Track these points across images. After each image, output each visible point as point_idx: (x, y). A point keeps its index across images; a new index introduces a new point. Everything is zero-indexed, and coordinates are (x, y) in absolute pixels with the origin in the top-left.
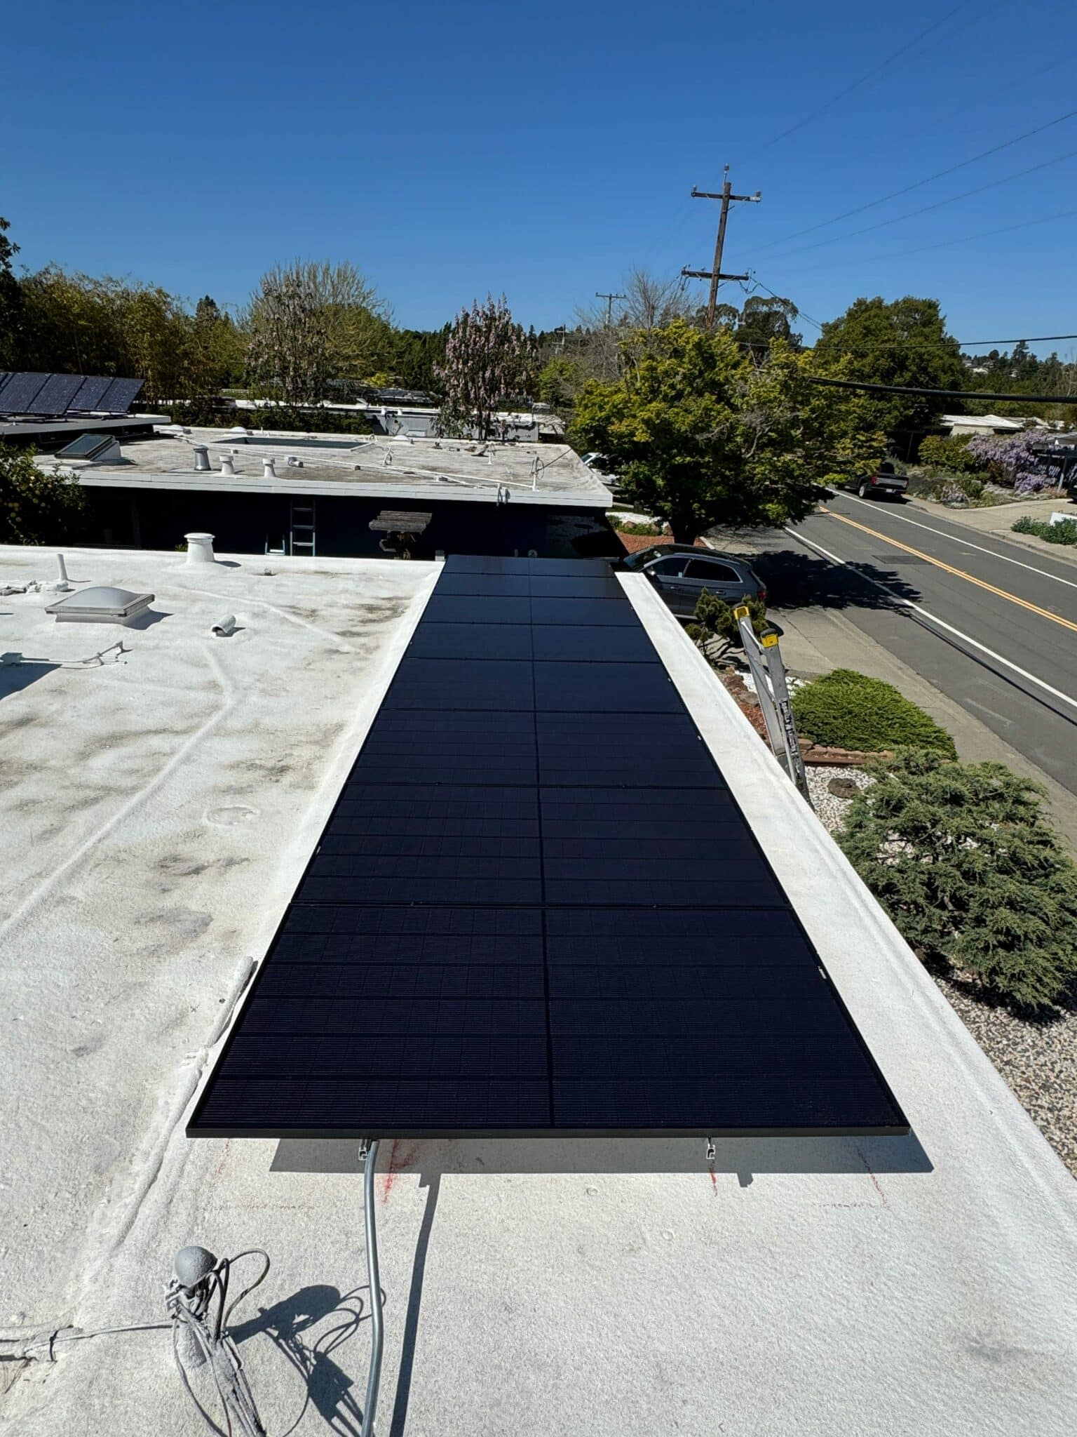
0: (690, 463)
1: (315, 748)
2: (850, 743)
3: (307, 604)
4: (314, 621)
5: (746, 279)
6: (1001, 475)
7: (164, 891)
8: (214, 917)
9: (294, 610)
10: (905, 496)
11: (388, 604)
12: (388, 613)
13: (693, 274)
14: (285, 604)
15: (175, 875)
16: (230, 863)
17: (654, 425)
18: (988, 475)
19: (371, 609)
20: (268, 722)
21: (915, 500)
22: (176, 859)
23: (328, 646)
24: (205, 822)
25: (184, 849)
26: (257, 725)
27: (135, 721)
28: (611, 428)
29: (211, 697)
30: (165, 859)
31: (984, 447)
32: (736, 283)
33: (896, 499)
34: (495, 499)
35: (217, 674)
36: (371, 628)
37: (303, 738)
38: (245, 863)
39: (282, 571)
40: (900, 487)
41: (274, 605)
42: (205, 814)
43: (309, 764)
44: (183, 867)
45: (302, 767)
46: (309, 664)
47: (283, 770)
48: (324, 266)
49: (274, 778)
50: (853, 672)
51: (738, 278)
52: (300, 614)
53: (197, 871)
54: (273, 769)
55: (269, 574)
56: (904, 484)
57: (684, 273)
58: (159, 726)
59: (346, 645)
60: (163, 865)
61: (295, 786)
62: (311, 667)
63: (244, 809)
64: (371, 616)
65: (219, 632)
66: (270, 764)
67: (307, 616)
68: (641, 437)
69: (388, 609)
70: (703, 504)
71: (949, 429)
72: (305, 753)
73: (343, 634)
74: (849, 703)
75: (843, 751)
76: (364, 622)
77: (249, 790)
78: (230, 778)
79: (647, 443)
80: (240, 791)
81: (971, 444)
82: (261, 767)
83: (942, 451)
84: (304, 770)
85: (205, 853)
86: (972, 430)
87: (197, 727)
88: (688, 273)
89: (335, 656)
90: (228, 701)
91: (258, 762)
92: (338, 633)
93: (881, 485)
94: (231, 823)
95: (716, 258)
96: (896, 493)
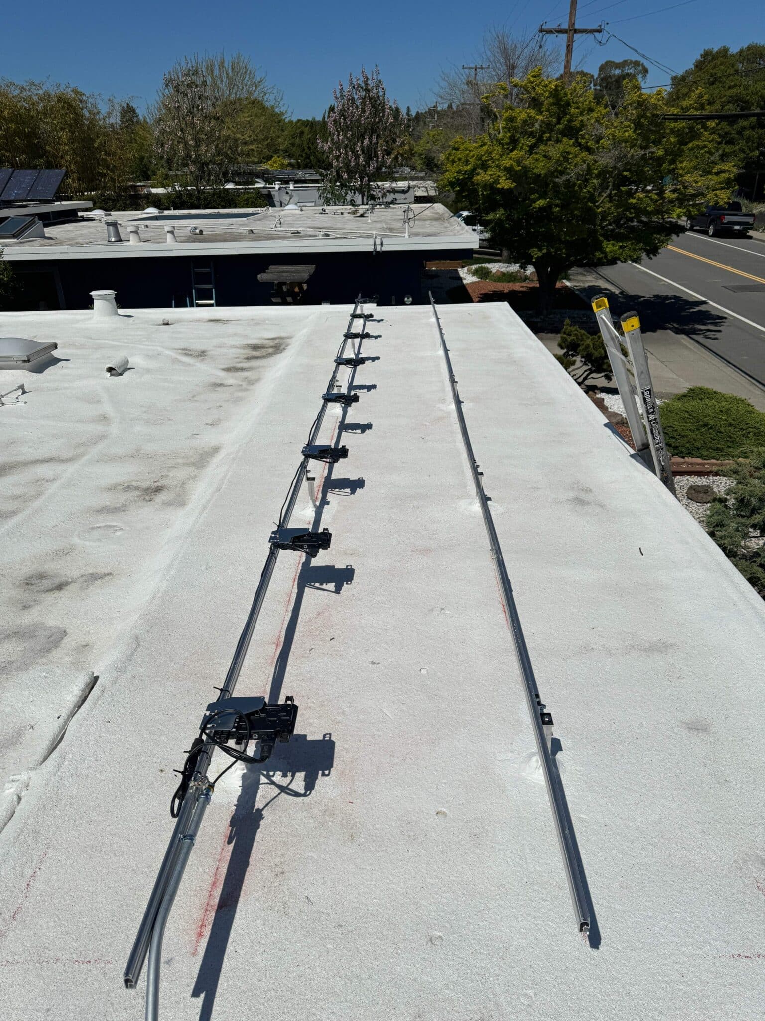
1: (192, 469)
2: (705, 453)
3: (198, 346)
4: (202, 360)
5: (599, 31)
7: (25, 607)
8: (68, 631)
9: (186, 352)
10: (751, 232)
11: (272, 343)
12: (271, 350)
13: (549, 32)
14: (178, 347)
15: (38, 591)
16: (94, 578)
17: (516, 172)
19: (255, 348)
20: (149, 448)
21: (759, 235)
22: (42, 576)
23: (213, 380)
24: (76, 540)
25: (50, 567)
26: (138, 451)
27: (27, 452)
28: (477, 179)
29: (99, 428)
30: (31, 577)
32: (591, 36)
33: (743, 235)
34: (370, 249)
35: (107, 408)
36: (254, 363)
37: (180, 461)
38: (108, 578)
39: (179, 321)
40: (747, 223)
41: (167, 349)
42: (76, 533)
43: (184, 483)
44: (47, 584)
45: (176, 486)
46: (194, 397)
47: (158, 490)
48: (219, 60)
49: (148, 498)
50: (707, 389)
51: (592, 32)
52: (191, 355)
53: (60, 587)
54: (148, 489)
55: (168, 324)
56: (750, 220)
57: (541, 31)
58: (47, 455)
59: (230, 379)
60: (28, 582)
61: (168, 504)
62: (195, 399)
63: (115, 527)
64: (255, 354)
65: (113, 372)
66: (145, 485)
67: (197, 357)
68: (505, 184)
69: (272, 347)
72: (180, 474)
73: (228, 370)
74: (705, 417)
75: (699, 460)
76: (248, 359)
77: (123, 509)
78: (106, 499)
79: (510, 191)
80: (114, 510)
82: (137, 488)
84: (178, 489)
85: (69, 570)
87: (82, 455)
88: (545, 31)
89: (218, 389)
90: (114, 430)
91: (134, 483)
92: (224, 370)
93: (729, 223)
94: (99, 541)
95: (571, 13)
96: (743, 228)
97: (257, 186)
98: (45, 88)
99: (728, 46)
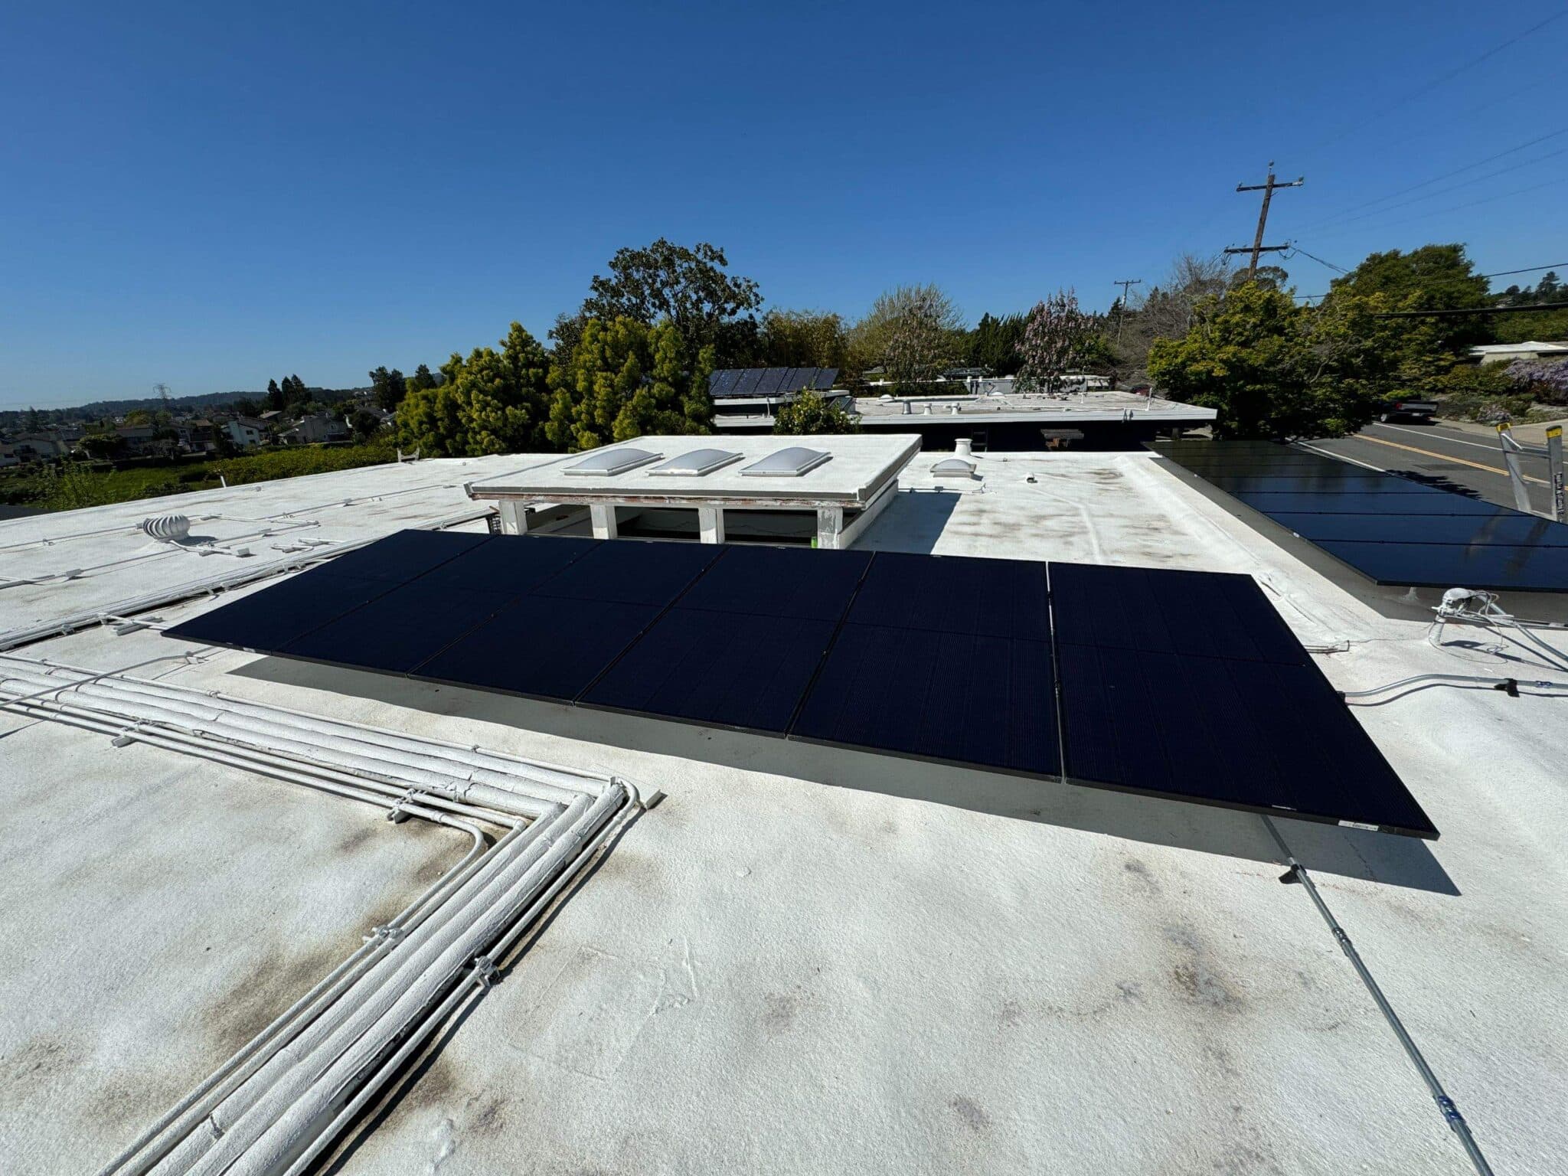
0: (1259, 390)
4: (1070, 479)
5: (1285, 248)
6: (1547, 395)
9: (1050, 474)
10: (1432, 419)
13: (1235, 251)
17: (1231, 363)
18: (1533, 395)
21: (1444, 422)
28: (1188, 369)
29: (1066, 504)
31: (1528, 369)
32: (1276, 253)
33: (1423, 421)
34: (1121, 418)
40: (1430, 411)
51: (1277, 249)
52: (1056, 476)
55: (1007, 461)
56: (1433, 408)
57: (1227, 251)
64: (1102, 477)
67: (1063, 477)
68: (1219, 372)
70: (1269, 421)
71: (1480, 358)
73: (1099, 483)
79: (1224, 377)
81: (1512, 368)
83: (1474, 378)
86: (1512, 356)
87: (1079, 514)
88: (1230, 251)
90: (1078, 506)
92: (1096, 483)
93: (1407, 410)
95: (1258, 236)
96: (1424, 416)
97: (938, 380)
98: (814, 315)
99: (1399, 249)
